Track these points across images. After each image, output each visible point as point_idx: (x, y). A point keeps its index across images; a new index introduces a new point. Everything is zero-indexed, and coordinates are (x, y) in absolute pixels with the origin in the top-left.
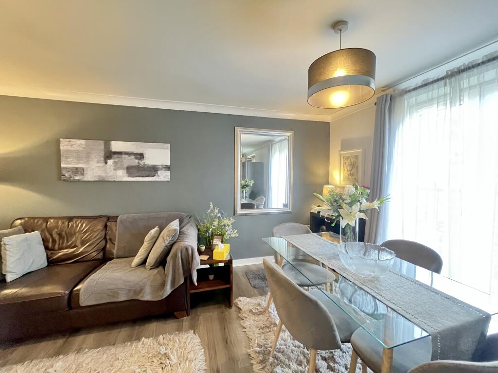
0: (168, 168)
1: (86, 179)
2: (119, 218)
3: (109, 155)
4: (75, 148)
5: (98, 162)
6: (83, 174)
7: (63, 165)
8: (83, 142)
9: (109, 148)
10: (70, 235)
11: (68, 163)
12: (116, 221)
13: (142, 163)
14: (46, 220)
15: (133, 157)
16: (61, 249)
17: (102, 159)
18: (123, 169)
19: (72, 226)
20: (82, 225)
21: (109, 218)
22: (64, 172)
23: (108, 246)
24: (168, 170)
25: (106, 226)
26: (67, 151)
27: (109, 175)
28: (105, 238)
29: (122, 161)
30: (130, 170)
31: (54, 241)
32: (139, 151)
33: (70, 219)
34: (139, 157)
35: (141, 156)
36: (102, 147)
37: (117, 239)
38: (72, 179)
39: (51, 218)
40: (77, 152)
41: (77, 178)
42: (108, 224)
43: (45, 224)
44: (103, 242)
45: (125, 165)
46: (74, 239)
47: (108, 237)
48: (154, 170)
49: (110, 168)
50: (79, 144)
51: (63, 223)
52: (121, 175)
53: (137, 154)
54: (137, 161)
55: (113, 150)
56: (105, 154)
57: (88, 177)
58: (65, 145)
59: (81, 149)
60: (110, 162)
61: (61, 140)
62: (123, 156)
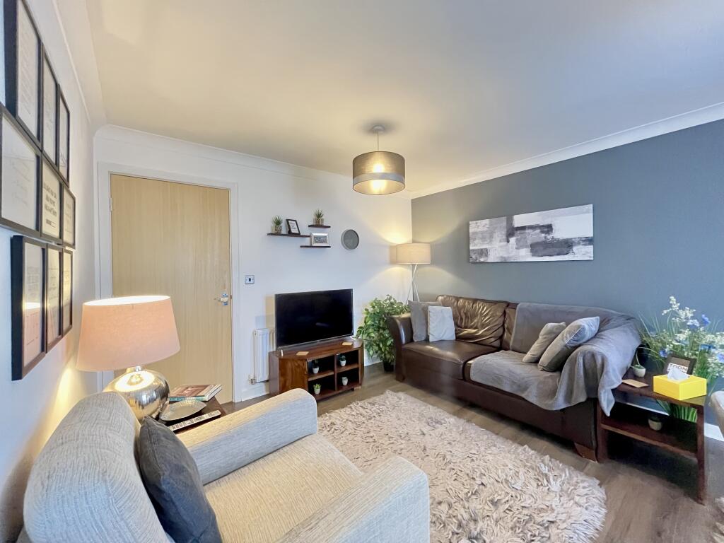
0: (589, 241)
1: (489, 261)
2: (519, 306)
3: (512, 231)
4: (481, 229)
5: (500, 241)
6: (486, 256)
7: (471, 248)
8: (487, 221)
9: (512, 224)
10: (474, 316)
11: (475, 245)
12: (515, 309)
13: (549, 237)
14: (457, 299)
15: (538, 231)
16: (466, 327)
17: (504, 237)
18: (526, 247)
19: (476, 307)
20: (483, 308)
21: (508, 304)
22: (472, 254)
23: (505, 335)
24: (590, 244)
25: (505, 313)
26: (475, 233)
27: (511, 255)
28: (503, 325)
29: (525, 238)
30: (535, 248)
31: (461, 319)
32: (546, 222)
33: (475, 301)
34: (546, 230)
35: (548, 229)
36: (504, 224)
37: (514, 329)
38: (478, 261)
39: (461, 298)
40: (482, 233)
41: (482, 260)
42: (507, 311)
43: (456, 304)
44: (501, 330)
45: (529, 242)
46: (476, 321)
47: (506, 326)
48: (567, 245)
49: (512, 248)
50: (483, 225)
51: (469, 304)
52: (525, 255)
53: (543, 226)
54: (543, 235)
55: (516, 226)
56: (507, 231)
57: (491, 259)
58: (473, 227)
59: (486, 229)
60: (513, 240)
61: (470, 223)
62: (527, 231)
